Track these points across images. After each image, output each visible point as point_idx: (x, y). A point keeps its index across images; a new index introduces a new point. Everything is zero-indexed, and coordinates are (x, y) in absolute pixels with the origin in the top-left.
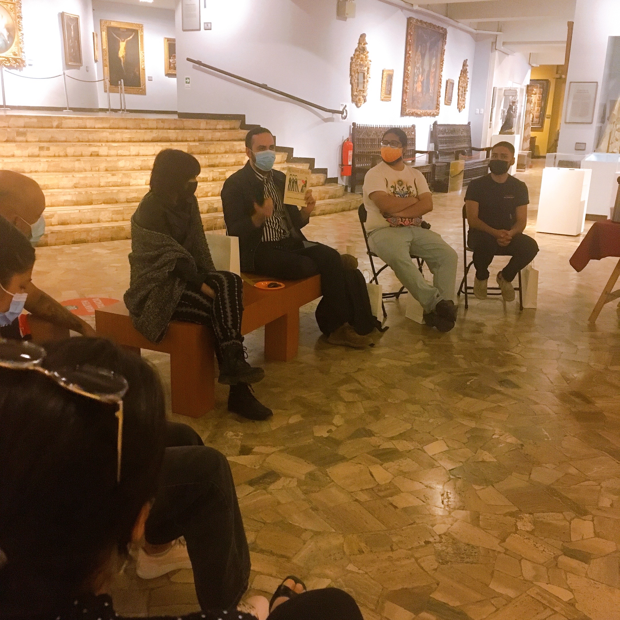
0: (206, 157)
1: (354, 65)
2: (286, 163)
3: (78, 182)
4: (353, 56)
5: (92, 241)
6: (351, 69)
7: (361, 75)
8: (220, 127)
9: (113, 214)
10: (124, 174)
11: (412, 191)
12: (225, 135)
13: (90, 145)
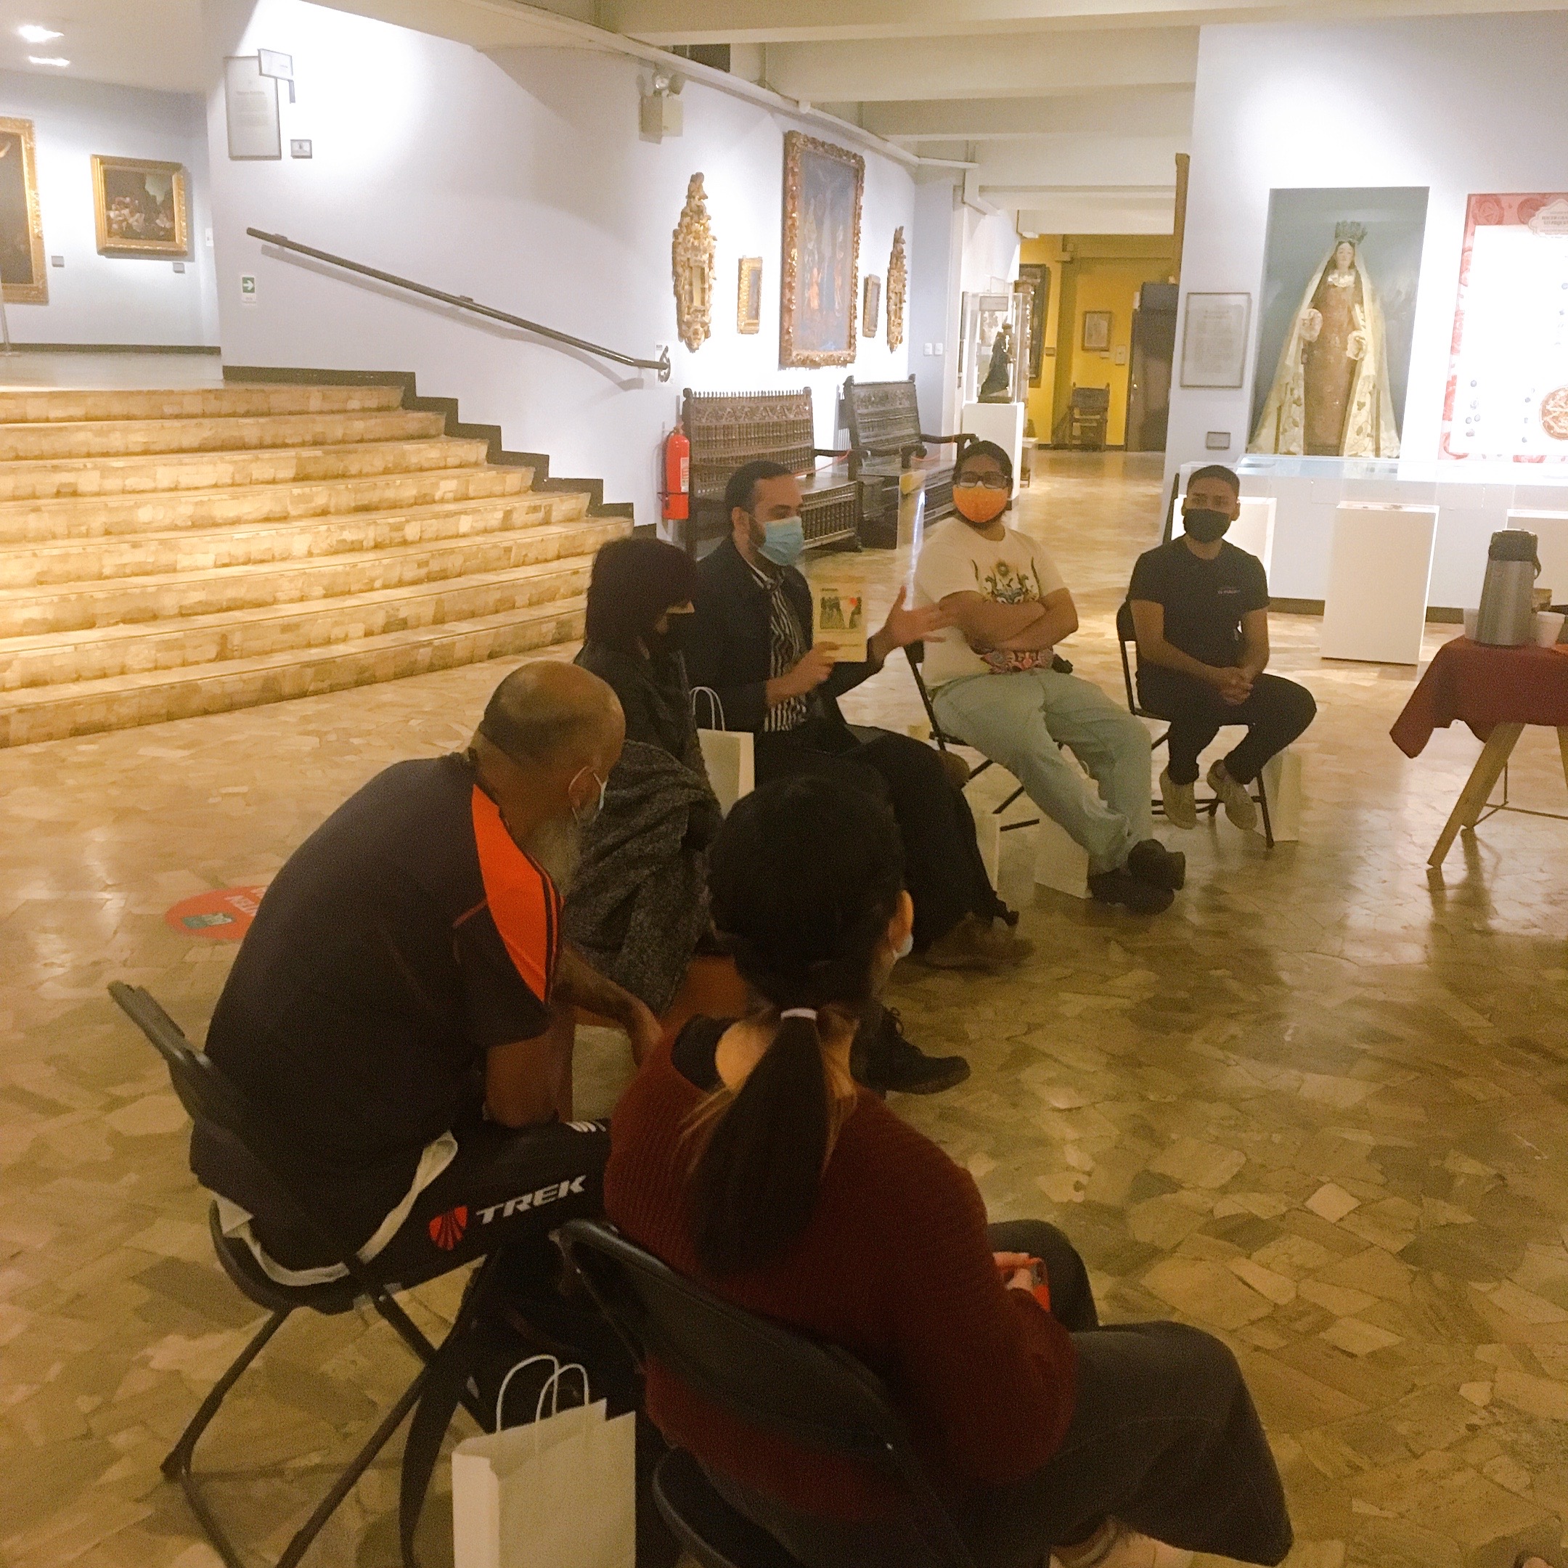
0: (350, 486)
1: (680, 250)
2: (530, 492)
3: (45, 569)
4: (677, 227)
5: (121, 726)
6: (674, 259)
7: (697, 273)
8: (354, 404)
9: (158, 651)
10: (162, 542)
11: (1029, 588)
12: (374, 425)
13: (55, 469)
